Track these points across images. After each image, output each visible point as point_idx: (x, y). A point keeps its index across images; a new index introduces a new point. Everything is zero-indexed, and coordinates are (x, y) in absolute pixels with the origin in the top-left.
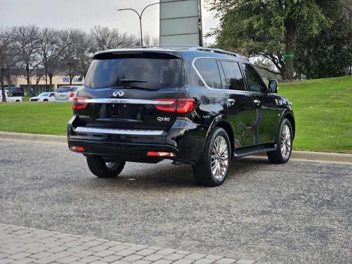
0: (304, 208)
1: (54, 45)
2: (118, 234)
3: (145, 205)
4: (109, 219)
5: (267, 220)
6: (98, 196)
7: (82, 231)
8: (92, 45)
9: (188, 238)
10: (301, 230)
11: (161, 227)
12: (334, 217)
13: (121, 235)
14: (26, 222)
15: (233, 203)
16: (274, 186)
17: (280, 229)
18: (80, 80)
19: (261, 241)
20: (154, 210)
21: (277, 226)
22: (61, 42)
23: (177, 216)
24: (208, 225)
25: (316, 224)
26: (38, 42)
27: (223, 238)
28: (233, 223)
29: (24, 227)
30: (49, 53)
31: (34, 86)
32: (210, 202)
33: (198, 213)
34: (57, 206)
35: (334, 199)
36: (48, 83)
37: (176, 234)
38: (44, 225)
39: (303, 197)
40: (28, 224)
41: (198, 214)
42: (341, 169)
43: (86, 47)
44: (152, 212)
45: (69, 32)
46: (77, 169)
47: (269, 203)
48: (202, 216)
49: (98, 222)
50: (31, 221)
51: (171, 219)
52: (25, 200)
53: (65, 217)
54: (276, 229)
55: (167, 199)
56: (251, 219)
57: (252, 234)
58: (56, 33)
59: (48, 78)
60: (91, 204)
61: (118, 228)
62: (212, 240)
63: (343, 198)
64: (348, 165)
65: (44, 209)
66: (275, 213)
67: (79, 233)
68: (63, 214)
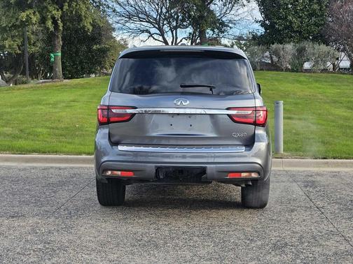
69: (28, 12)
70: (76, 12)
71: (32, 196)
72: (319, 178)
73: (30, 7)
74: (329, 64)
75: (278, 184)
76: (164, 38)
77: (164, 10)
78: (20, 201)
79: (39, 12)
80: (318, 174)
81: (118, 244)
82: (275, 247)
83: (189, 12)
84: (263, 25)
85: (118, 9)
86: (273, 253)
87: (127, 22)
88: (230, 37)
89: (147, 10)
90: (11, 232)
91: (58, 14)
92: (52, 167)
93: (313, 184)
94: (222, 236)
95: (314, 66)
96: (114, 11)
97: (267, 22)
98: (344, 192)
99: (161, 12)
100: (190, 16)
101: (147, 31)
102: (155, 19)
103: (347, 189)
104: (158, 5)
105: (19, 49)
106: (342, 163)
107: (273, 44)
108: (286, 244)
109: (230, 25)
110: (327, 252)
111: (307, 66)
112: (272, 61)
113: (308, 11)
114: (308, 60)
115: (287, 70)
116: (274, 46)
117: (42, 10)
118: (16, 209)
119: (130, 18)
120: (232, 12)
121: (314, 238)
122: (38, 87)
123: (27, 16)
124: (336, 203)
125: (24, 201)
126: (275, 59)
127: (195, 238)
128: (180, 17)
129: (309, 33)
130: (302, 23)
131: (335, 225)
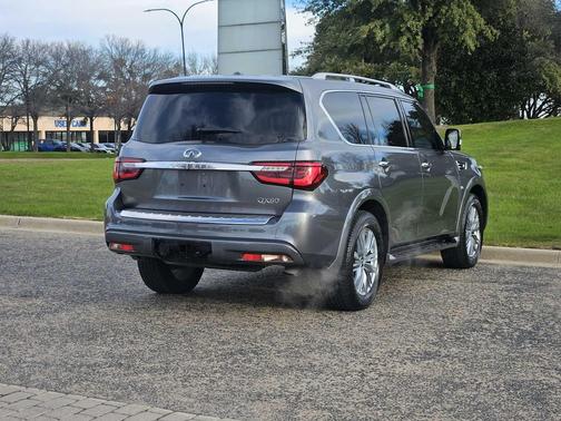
0: (493, 346)
1: (41, 67)
2: (186, 400)
3: (223, 343)
4: (166, 371)
5: (437, 369)
6: (141, 326)
7: (123, 393)
8: (102, 67)
9: (308, 405)
10: (498, 387)
11: (258, 385)
12: (546, 362)
13: (192, 400)
14: (21, 378)
15: (372, 339)
16: (432, 306)
17: (463, 386)
18: (83, 123)
19: (435, 410)
20: (241, 352)
21: (457, 380)
22: (52, 62)
23: (281, 362)
24: (339, 380)
25: (522, 376)
26: (14, 62)
27: (369, 404)
28: (380, 375)
29: (19, 388)
30: (33, 80)
31: (7, 133)
32: (333, 337)
33: (317, 356)
34: (71, 346)
35: (538, 329)
36: (31, 129)
37: (287, 397)
38: (53, 384)
39: (486, 326)
40: (25, 381)
41: (318, 358)
42: (536, 276)
43: (93, 70)
44: (238, 357)
45: (66, 45)
46: (98, 278)
47: (433, 338)
48: (325, 363)
49: (147, 376)
50: (29, 375)
51: (274, 370)
52: (15, 337)
53: (88, 367)
54: (456, 387)
55: (260, 332)
56: (409, 367)
57: (416, 396)
58: (44, 47)
59: (31, 120)
60: (132, 342)
61: (184, 387)
62: (351, 408)
63: (552, 328)
64: (546, 269)
65: (51, 352)
66: (447, 356)
67: (118, 398)
68: (83, 361)
69: (372, 25)
123: (370, 31)
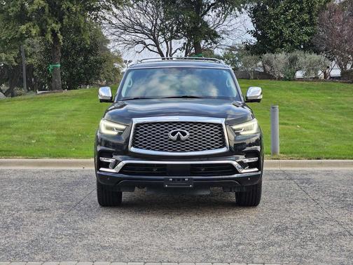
69: (28, 25)
70: (75, 24)
71: (51, 194)
72: (313, 176)
73: (30, 20)
74: (320, 72)
75: (276, 181)
76: (159, 49)
77: (159, 22)
78: (41, 198)
79: (39, 24)
80: (313, 173)
81: (138, 230)
82: (277, 230)
83: (183, 23)
84: (255, 35)
85: (114, 21)
86: (276, 235)
87: (122, 33)
88: (223, 47)
89: (142, 21)
90: (41, 221)
91: (57, 27)
92: (64, 170)
93: (309, 181)
94: (230, 223)
95: (306, 74)
96: (110, 23)
97: (259, 32)
98: (337, 187)
99: (156, 23)
100: (184, 27)
101: (143, 42)
102: (151, 30)
103: (340, 184)
104: (153, 16)
105: (16, 62)
106: (334, 163)
107: (265, 53)
108: (287, 228)
109: (224, 35)
110: (323, 234)
111: (299, 74)
112: (265, 70)
113: (299, 20)
114: (300, 69)
115: (280, 79)
116: (267, 56)
117: (42, 22)
118: (40, 204)
119: (125, 30)
120: (225, 23)
121: (312, 223)
122: (38, 98)
123: (27, 28)
124: (331, 196)
125: (45, 198)
126: (268, 68)
127: (206, 225)
128: (175, 28)
129: (301, 42)
130: (292, 32)
131: (330, 213)
